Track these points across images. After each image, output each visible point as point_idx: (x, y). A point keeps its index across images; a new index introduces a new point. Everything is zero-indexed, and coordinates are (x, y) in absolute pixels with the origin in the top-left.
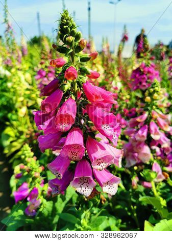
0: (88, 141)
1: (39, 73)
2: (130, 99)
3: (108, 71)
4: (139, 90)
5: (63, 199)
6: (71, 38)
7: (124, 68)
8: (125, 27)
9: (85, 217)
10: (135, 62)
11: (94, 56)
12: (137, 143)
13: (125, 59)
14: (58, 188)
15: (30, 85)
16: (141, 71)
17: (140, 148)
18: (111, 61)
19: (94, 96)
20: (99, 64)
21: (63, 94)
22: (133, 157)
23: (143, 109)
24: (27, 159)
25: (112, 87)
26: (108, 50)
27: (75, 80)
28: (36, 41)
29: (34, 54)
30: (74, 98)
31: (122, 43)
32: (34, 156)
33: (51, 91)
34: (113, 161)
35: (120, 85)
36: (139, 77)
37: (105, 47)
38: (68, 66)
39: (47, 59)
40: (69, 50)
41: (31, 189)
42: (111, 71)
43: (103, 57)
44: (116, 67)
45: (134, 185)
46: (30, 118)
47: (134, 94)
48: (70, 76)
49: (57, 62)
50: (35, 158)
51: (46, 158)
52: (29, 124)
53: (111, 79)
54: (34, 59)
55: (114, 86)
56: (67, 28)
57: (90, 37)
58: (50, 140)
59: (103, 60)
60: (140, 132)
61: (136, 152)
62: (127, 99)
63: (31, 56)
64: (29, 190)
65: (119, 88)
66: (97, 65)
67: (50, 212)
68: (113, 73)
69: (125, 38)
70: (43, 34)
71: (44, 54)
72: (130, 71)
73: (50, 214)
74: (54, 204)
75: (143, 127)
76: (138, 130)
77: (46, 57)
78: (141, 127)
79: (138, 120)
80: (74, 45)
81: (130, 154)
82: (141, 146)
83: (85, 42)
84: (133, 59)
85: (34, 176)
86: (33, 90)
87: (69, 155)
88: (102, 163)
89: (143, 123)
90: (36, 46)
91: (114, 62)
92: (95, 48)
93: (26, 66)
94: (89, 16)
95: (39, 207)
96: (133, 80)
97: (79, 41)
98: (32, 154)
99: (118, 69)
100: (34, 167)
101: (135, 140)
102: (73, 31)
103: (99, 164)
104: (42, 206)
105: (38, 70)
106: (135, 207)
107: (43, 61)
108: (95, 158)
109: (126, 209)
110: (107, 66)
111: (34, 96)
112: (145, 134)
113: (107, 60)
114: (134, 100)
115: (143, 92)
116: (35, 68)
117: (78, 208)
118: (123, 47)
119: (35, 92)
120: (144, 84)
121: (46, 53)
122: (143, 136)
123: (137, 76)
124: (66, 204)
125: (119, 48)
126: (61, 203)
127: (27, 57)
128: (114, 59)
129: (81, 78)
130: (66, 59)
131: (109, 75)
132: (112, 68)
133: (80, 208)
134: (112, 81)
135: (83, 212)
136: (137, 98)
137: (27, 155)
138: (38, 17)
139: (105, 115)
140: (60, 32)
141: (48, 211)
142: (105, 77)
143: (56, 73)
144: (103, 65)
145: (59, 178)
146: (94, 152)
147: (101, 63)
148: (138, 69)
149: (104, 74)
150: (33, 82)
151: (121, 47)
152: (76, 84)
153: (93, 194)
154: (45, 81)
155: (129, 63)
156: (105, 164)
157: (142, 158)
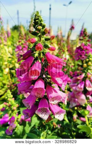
0: (47, 87)
1: (18, 47)
2: (74, 66)
3: (60, 48)
4: (80, 60)
5: (30, 125)
6: (40, 27)
7: (71, 46)
8: (72, 20)
9: (43, 136)
10: (78, 43)
11: (53, 37)
12: (77, 92)
13: (72, 41)
14: (28, 115)
15: (11, 55)
16: (81, 48)
17: (79, 96)
18: (63, 42)
19: (52, 60)
20: (55, 43)
21: (34, 59)
22: (75, 101)
23: (82, 71)
24: (9, 99)
25: (63, 58)
26: (61, 35)
27: (41, 51)
28: (16, 28)
29: (14, 36)
30: (40, 61)
31: (70, 30)
32: (13, 97)
33: (27, 57)
34: (62, 100)
35: (68, 57)
36: (80, 52)
37: (59, 33)
38: (37, 43)
39: (23, 39)
40: (38, 34)
41: (11, 117)
42: (63, 48)
43: (58, 39)
44: (66, 45)
45: (74, 119)
46: (10, 76)
47: (77, 62)
48: (38, 48)
49: (32, 40)
50: (14, 99)
51: (20, 100)
52: (10, 79)
53: (62, 53)
54: (15, 39)
55: (64, 58)
56: (38, 22)
57: (50, 26)
58: (24, 86)
59: (58, 41)
60: (79, 85)
61: (76, 98)
62: (72, 66)
63: (13, 38)
64: (9, 118)
65: (67, 59)
66: (54, 44)
67: (21, 133)
68: (64, 49)
69: (72, 28)
70: (21, 24)
71: (21, 36)
72: (75, 48)
73: (21, 134)
74: (24, 127)
75: (81, 83)
76: (78, 84)
77: (22, 38)
78: (80, 82)
79: (78, 78)
80: (41, 31)
81: (73, 99)
82: (80, 94)
83: (48, 29)
84: (77, 41)
85: (12, 109)
86: (13, 58)
87: (36, 94)
88: (55, 100)
89: (82, 80)
90: (16, 31)
91: (64, 43)
92: (53, 33)
93: (9, 43)
94: (50, 13)
95: (15, 129)
96: (77, 54)
97: (44, 29)
98: (12, 96)
99: (67, 47)
100: (13, 104)
101: (76, 91)
102: (41, 23)
103: (53, 101)
104: (17, 128)
105: (17, 46)
106: (75, 133)
107: (20, 40)
108: (51, 97)
109: (69, 134)
110: (60, 44)
111: (13, 61)
112: (82, 87)
113: (60, 41)
114: (77, 67)
115: (82, 61)
116: (15, 45)
117: (39, 129)
118: (71, 33)
119: (14, 59)
120: (83, 56)
121: (22, 36)
122: (81, 88)
123: (79, 51)
124: (32, 128)
125: (68, 34)
126: (28, 128)
127: (10, 38)
128: (65, 40)
129: (44, 50)
130: (36, 39)
131: (61, 51)
132: (63, 46)
133: (40, 129)
134: (63, 54)
135: (42, 132)
136: (78, 65)
137: (9, 96)
138: (18, 13)
139: (58, 72)
140: (34, 24)
141: (20, 132)
142: (59, 51)
143: (29, 48)
144: (58, 44)
145: (29, 109)
146: (51, 93)
147: (56, 42)
148: (80, 47)
149: (58, 50)
150: (13, 53)
151: (70, 33)
152: (42, 53)
153: (49, 119)
154: (21, 53)
155: (75, 43)
156: (57, 101)
157: (80, 102)
